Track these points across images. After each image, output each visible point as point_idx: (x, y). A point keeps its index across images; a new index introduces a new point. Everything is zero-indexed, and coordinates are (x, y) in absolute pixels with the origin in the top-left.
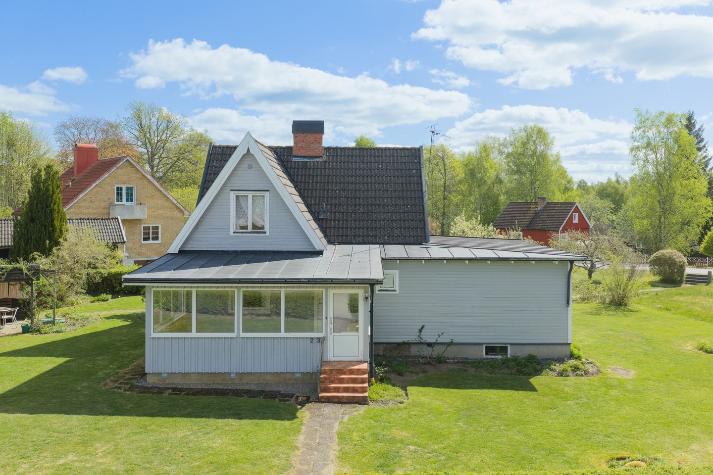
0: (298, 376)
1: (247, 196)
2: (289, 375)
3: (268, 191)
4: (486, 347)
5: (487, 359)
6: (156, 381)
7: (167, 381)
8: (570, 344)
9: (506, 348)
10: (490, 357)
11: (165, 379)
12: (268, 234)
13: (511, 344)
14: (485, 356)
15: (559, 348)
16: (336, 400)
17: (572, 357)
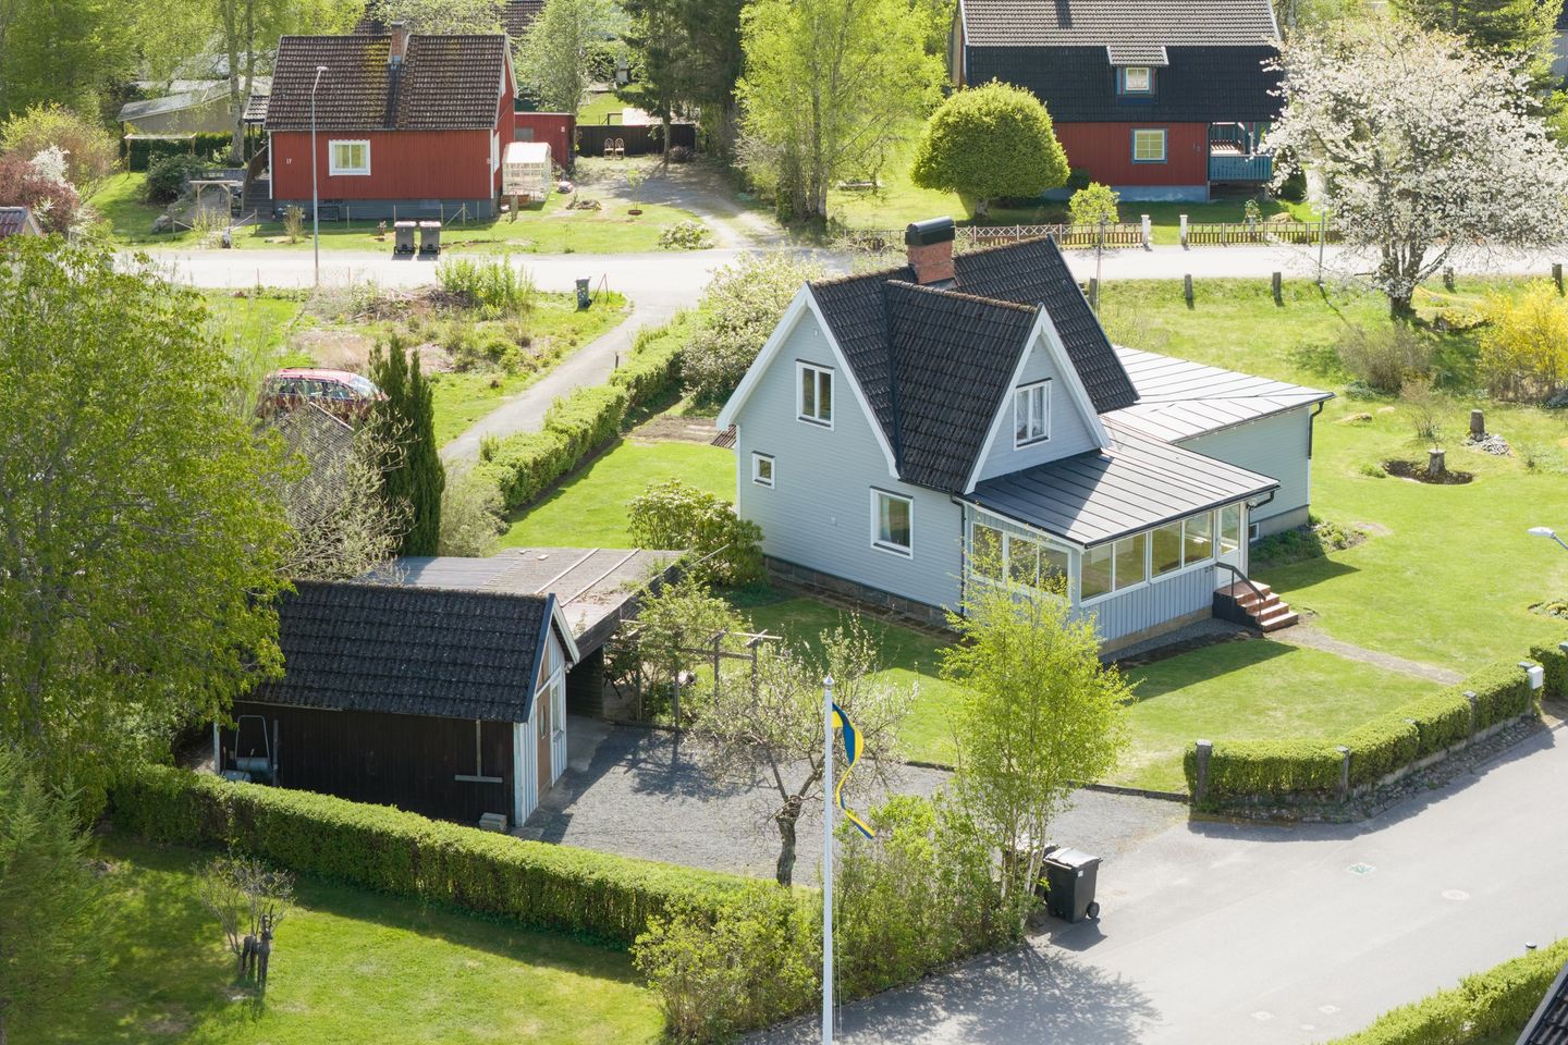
0: (1194, 614)
2: (1187, 616)
3: (1051, 378)
8: (1305, 504)
9: (1254, 528)
13: (1260, 521)
15: (1302, 512)
16: (1279, 627)
17: (1312, 522)
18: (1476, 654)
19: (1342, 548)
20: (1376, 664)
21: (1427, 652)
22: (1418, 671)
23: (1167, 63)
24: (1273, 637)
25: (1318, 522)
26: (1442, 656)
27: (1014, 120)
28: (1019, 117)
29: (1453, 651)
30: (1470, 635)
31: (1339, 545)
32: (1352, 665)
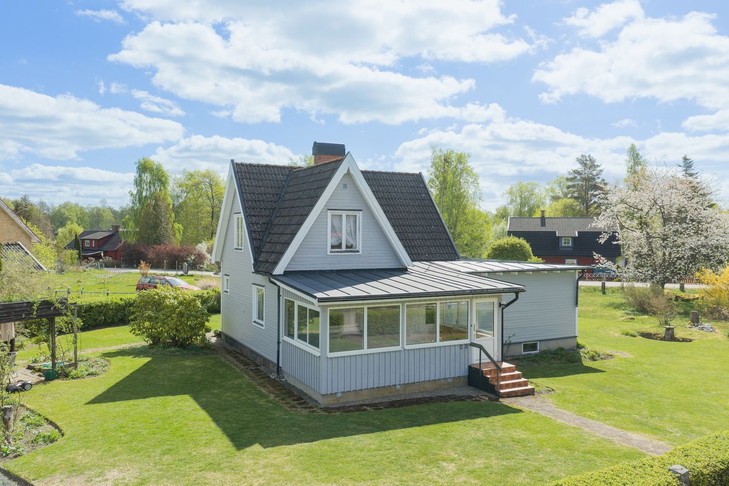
0: (450, 380)
1: (342, 215)
2: (443, 381)
3: (361, 210)
4: (524, 345)
5: (525, 355)
6: (331, 402)
7: (342, 401)
8: (576, 337)
9: (536, 344)
10: (526, 353)
11: (339, 399)
12: (360, 253)
13: (540, 341)
14: (523, 353)
15: (570, 340)
16: (514, 395)
17: (579, 346)
18: (693, 432)
19: (594, 360)
20: (586, 430)
21: (641, 425)
22: (629, 440)
23: (577, 235)
24: (505, 402)
25: (583, 347)
26: (655, 430)
27: (517, 247)
28: (518, 246)
29: (668, 427)
30: (687, 416)
31: (593, 358)
32: (561, 428)
